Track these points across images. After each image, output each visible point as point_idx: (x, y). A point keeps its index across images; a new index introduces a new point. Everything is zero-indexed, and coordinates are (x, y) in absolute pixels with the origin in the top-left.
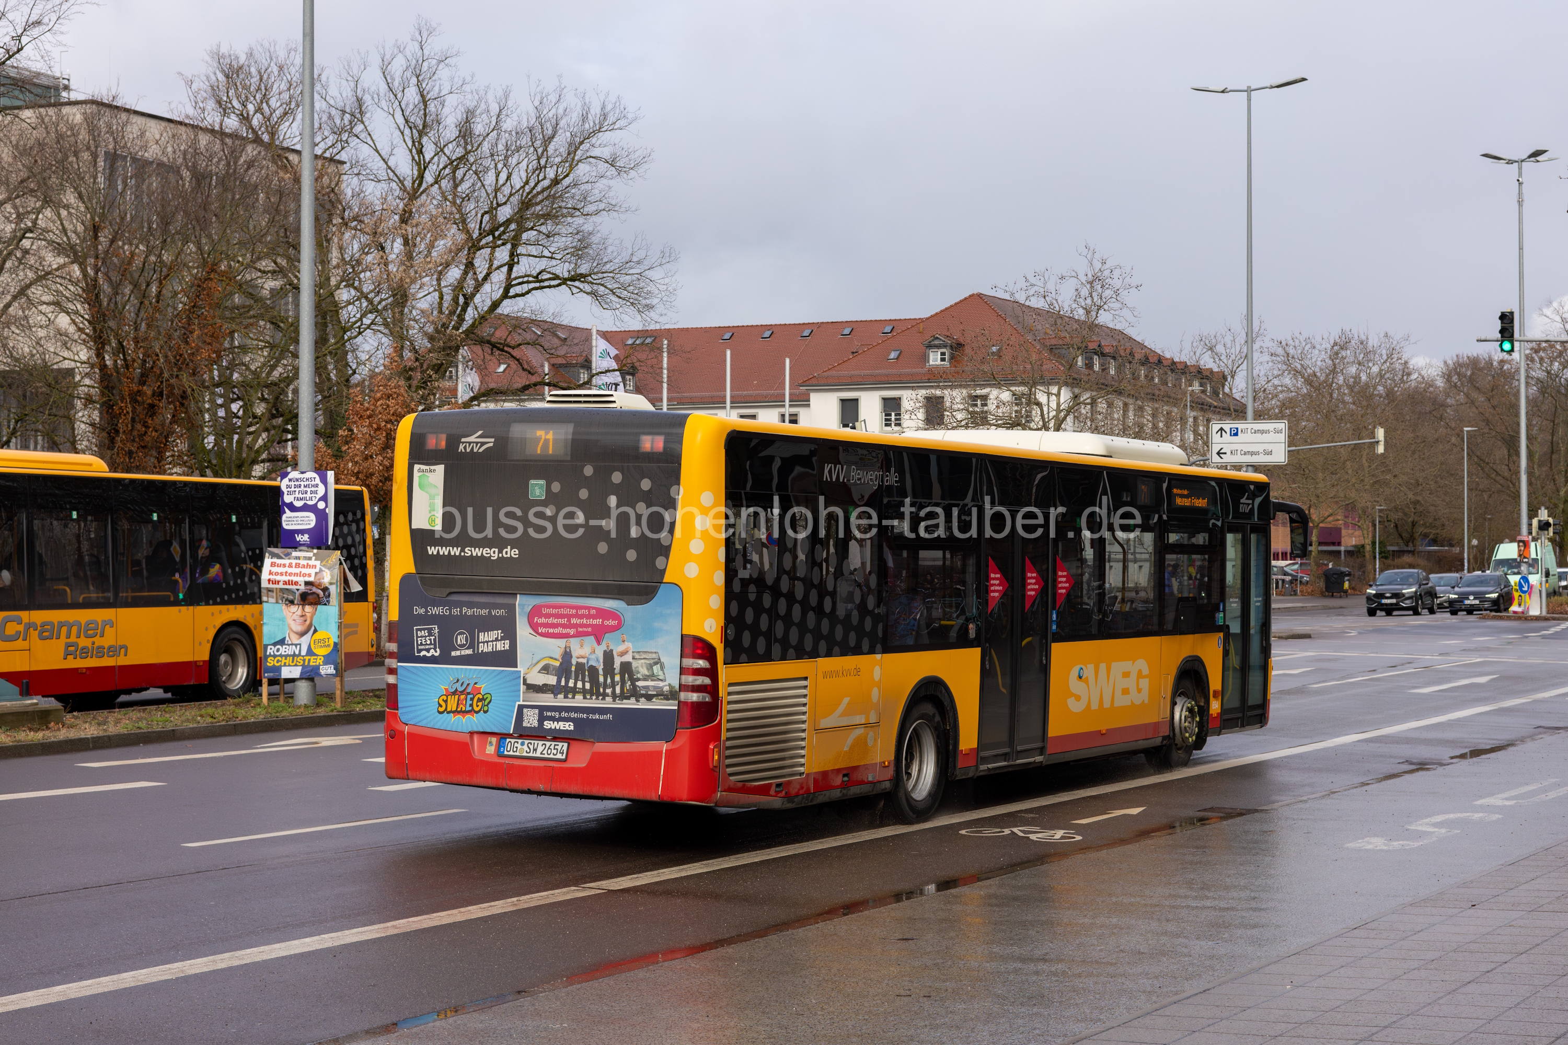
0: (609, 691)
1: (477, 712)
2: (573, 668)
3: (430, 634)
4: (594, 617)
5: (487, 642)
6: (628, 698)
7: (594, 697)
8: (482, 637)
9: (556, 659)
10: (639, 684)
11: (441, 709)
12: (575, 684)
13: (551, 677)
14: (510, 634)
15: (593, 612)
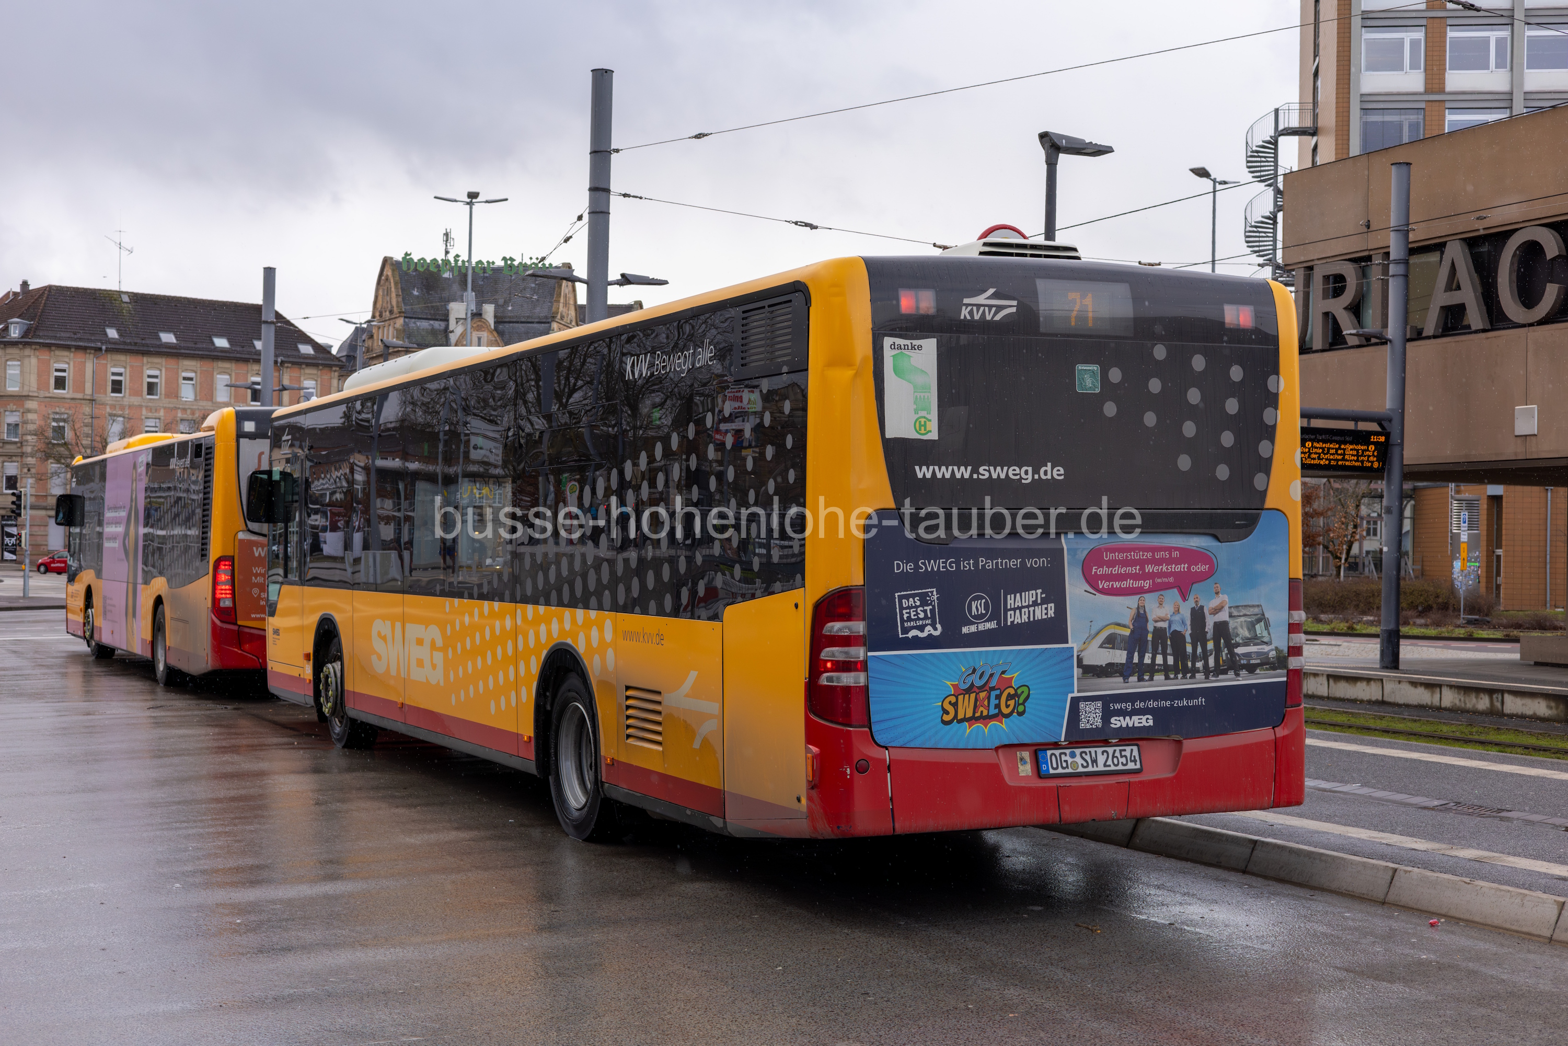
0: (1199, 665)
1: (1007, 716)
2: (1150, 637)
3: (924, 603)
4: (1177, 562)
5: (1020, 608)
6: (1225, 672)
7: (1180, 676)
8: (1012, 601)
9: (1124, 626)
10: (1240, 650)
11: (947, 718)
12: (1154, 659)
13: (1118, 652)
14: (1056, 594)
15: (1176, 554)
